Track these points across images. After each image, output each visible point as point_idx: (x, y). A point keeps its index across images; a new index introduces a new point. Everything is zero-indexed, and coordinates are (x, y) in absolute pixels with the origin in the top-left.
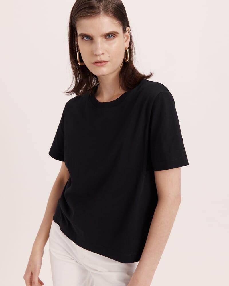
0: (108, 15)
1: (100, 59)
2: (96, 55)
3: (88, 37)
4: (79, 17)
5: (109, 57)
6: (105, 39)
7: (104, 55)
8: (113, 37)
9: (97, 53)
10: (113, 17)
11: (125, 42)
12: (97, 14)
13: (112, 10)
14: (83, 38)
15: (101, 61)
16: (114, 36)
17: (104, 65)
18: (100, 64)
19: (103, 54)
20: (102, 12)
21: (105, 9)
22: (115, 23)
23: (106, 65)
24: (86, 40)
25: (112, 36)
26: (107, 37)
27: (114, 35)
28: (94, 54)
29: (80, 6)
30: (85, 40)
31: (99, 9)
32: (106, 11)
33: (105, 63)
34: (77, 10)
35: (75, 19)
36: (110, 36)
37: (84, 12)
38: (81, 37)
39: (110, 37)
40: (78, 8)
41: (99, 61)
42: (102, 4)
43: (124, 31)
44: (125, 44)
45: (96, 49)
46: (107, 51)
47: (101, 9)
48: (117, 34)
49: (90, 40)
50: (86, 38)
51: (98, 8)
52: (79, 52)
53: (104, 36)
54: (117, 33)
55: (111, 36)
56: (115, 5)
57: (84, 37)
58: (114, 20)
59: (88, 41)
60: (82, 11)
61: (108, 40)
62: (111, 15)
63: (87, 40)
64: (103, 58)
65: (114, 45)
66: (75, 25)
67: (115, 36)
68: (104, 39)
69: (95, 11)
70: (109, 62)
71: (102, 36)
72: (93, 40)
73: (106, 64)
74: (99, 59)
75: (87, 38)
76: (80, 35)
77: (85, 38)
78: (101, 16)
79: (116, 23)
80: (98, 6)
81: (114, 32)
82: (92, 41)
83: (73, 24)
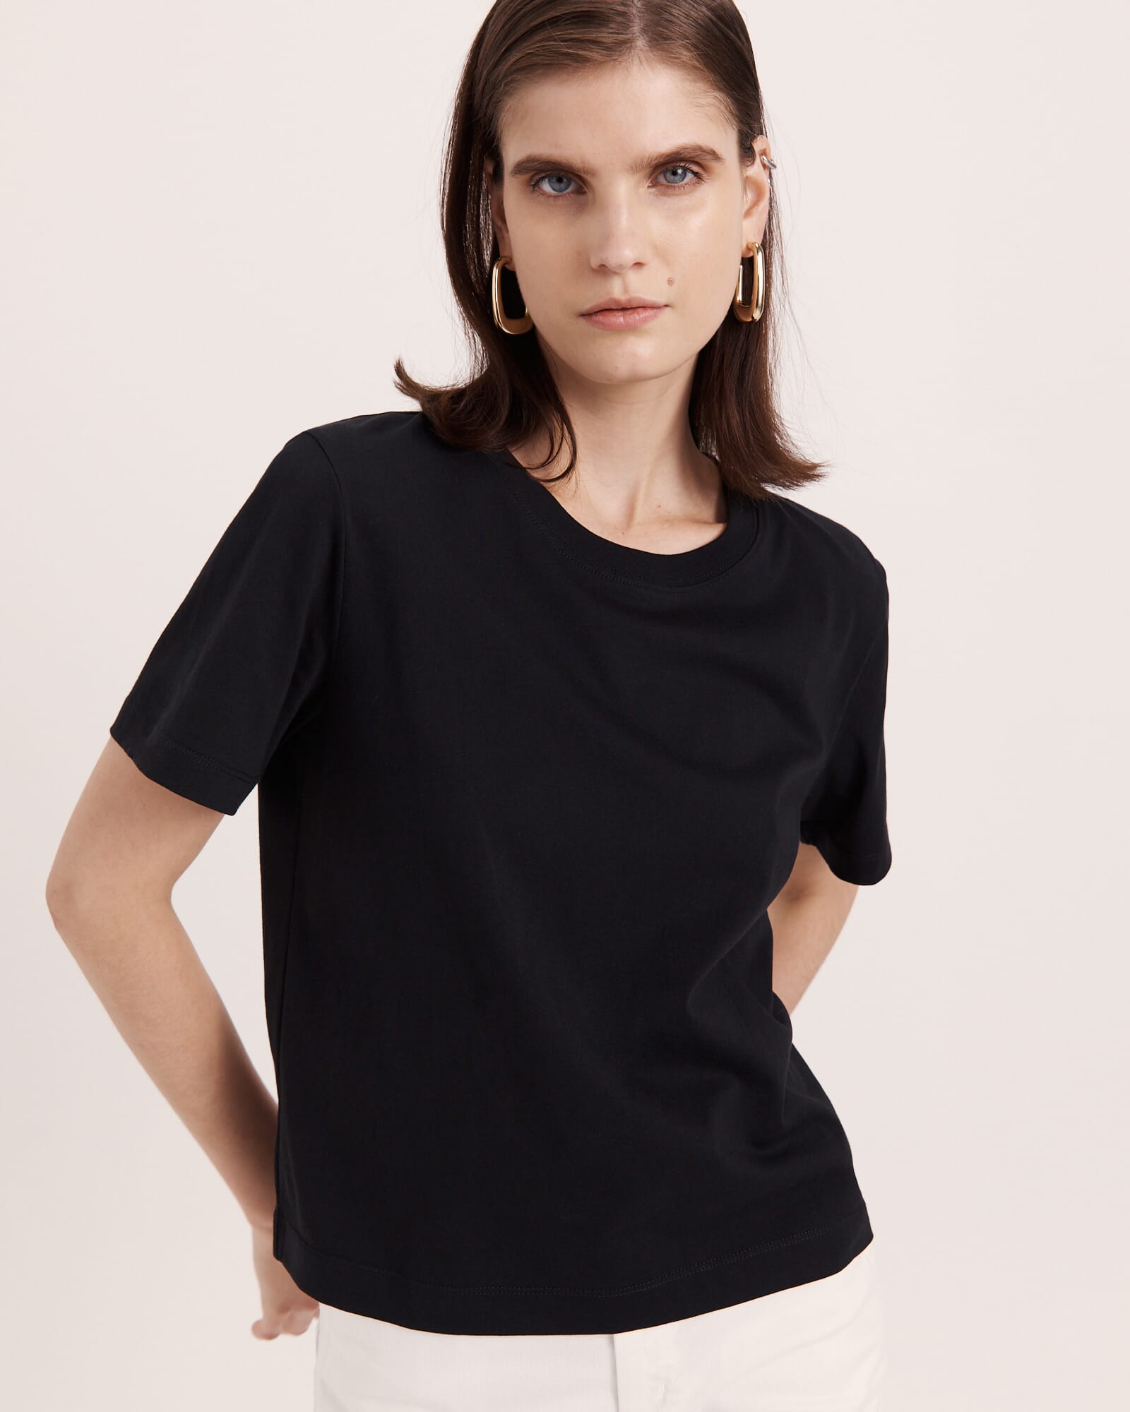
0: (670, 59)
1: (626, 290)
2: (604, 271)
3: (560, 180)
4: (518, 70)
5: (670, 282)
6: (653, 190)
7: (645, 270)
8: (690, 176)
9: (611, 261)
10: (695, 68)
11: (748, 214)
12: (616, 50)
13: (689, 30)
14: (534, 185)
15: (629, 301)
16: (696, 174)
17: (645, 320)
18: (619, 319)
19: (639, 265)
20: (641, 43)
21: (658, 24)
22: (703, 101)
23: (652, 324)
24: (550, 196)
25: (685, 170)
26: (662, 179)
27: (695, 168)
28: (595, 263)
29: (523, 16)
30: (544, 194)
31: (626, 26)
32: (660, 38)
33: (650, 312)
34: (505, 39)
35: (495, 87)
36: (675, 173)
37: (548, 39)
38: (526, 177)
39: (677, 178)
40: (515, 25)
41: (617, 302)
43: (747, 152)
44: (747, 224)
45: (606, 238)
46: (663, 253)
47: (636, 27)
48: (714, 165)
49: (572, 192)
50: (550, 181)
51: (619, 19)
52: (500, 263)
53: (648, 171)
54: (715, 156)
55: (680, 171)
56: (704, 9)
57: (543, 178)
58: (701, 86)
59: (560, 202)
60: (537, 38)
61: (664, 194)
62: (686, 55)
63: (555, 197)
64: (639, 286)
65: (696, 222)
66: (491, 120)
67: (705, 175)
68: (644, 189)
69: (606, 35)
70: (667, 309)
71: (634, 168)
72: (590, 195)
73: (655, 316)
74: (616, 290)
75: (557, 186)
76: (521, 168)
77: (546, 187)
78: (636, 61)
79: (709, 105)
80: (622, 8)
81: (700, 149)
82: (582, 197)
83: (481, 115)
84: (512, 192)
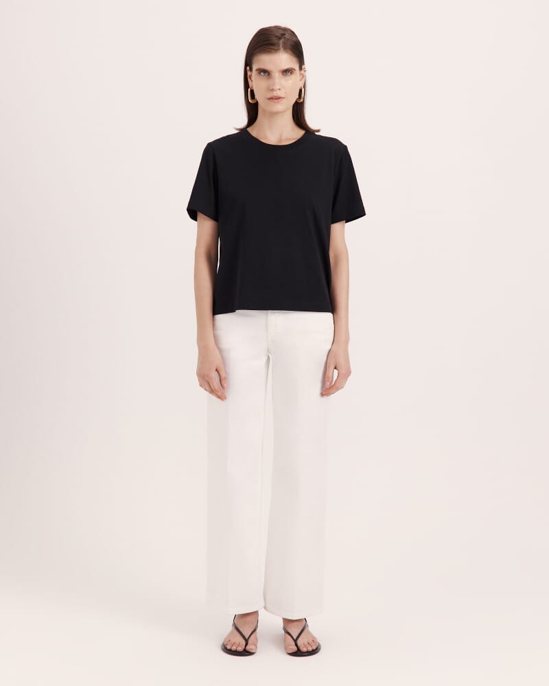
0: (287, 52)
1: (277, 94)
2: (273, 90)
3: (265, 72)
5: (285, 93)
6: (283, 75)
7: (280, 91)
9: (274, 88)
10: (291, 54)
11: (301, 80)
12: (277, 50)
14: (258, 72)
15: (277, 97)
17: (280, 101)
18: (276, 100)
19: (279, 89)
20: (282, 49)
21: (285, 46)
22: (293, 60)
23: (282, 102)
24: (262, 75)
25: (289, 72)
26: (285, 73)
27: (291, 72)
28: (271, 89)
30: (260, 74)
31: (279, 46)
32: (285, 49)
33: (281, 99)
36: (287, 72)
41: (275, 97)
42: (281, 41)
43: (301, 68)
44: (300, 82)
45: (273, 84)
46: (284, 87)
47: (281, 46)
49: (267, 75)
50: (263, 73)
53: (282, 72)
54: (294, 70)
56: (293, 43)
57: (260, 71)
58: (292, 57)
59: (264, 76)
61: (285, 76)
62: (290, 52)
64: (279, 94)
65: (290, 82)
68: (281, 75)
69: (275, 48)
70: (285, 99)
71: (279, 71)
72: (271, 76)
74: (275, 94)
78: (281, 52)
80: (278, 44)
81: (292, 68)
82: (269, 76)
84: (254, 73)
